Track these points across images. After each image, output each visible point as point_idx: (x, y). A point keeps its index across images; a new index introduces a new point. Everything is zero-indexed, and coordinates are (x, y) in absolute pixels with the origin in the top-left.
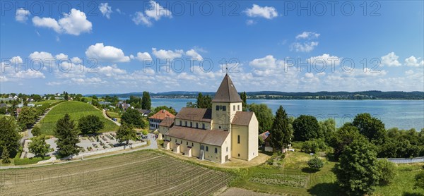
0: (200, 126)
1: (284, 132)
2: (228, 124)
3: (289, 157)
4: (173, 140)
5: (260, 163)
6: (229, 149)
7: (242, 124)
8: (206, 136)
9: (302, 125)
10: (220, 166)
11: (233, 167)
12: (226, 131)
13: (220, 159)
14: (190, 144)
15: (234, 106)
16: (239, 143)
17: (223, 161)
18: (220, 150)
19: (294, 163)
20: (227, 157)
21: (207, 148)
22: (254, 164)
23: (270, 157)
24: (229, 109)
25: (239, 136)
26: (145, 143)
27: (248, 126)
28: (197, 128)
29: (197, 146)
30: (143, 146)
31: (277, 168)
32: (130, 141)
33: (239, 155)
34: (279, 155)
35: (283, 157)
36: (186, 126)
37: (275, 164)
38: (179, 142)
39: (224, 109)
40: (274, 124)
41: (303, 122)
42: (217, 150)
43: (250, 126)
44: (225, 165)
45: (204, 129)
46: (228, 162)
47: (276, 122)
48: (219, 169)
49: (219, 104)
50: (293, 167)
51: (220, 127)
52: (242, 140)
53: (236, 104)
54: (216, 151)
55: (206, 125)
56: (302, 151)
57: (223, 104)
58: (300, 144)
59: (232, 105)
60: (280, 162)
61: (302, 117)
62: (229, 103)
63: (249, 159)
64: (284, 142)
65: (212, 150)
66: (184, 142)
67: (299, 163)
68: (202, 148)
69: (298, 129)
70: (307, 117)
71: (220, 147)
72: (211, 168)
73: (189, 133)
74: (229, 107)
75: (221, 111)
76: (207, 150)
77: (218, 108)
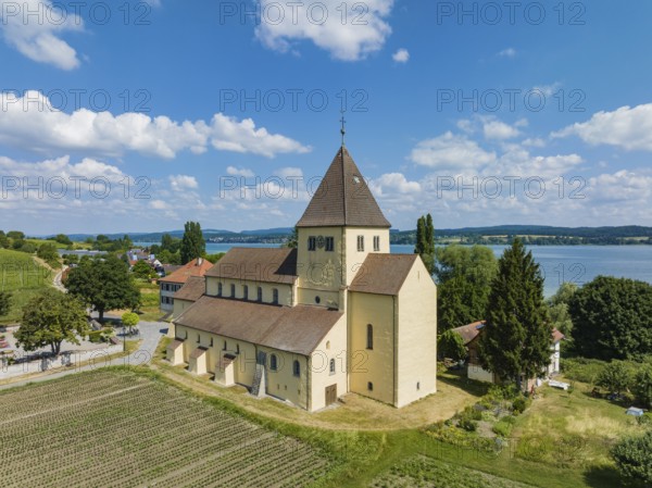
0: (268, 296)
1: (527, 324)
2: (339, 291)
3: (544, 410)
4: (192, 336)
5: (434, 418)
6: (341, 365)
7: (381, 286)
8: (275, 325)
9: (599, 307)
10: (302, 420)
11: (341, 427)
12: (334, 309)
13: (308, 396)
14: (231, 349)
15: (360, 240)
16: (370, 347)
17: (318, 402)
18: (308, 367)
19: (555, 435)
20: (331, 392)
21: (274, 358)
22: (415, 421)
23: (471, 400)
24: (343, 247)
25: (370, 328)
26: (119, 348)
27: (394, 297)
28: (259, 301)
29: (248, 353)
31: (487, 448)
33: (370, 386)
34: (507, 396)
35: (519, 407)
36: (232, 298)
37: (484, 430)
38: (205, 342)
39: (329, 244)
40: (493, 298)
41: (606, 297)
42: (300, 365)
43: (403, 294)
44: (322, 416)
45: (275, 303)
46: (335, 406)
47: (499, 291)
48: (293, 431)
49: (316, 233)
50: (548, 457)
51: (318, 300)
52: (379, 338)
53: (369, 234)
54: (297, 372)
55: (282, 291)
56: (596, 395)
57: (326, 233)
58: (594, 368)
59: (351, 235)
60: (503, 426)
61: (600, 282)
62: (343, 227)
63: (402, 402)
64: (525, 354)
65: (286, 365)
66: (219, 344)
67: (577, 441)
68: (260, 359)
69: (585, 318)
70: (621, 282)
71: (308, 358)
72: (270, 426)
73: (232, 315)
74: (343, 240)
75: (320, 252)
76: (274, 366)
77: (313, 244)
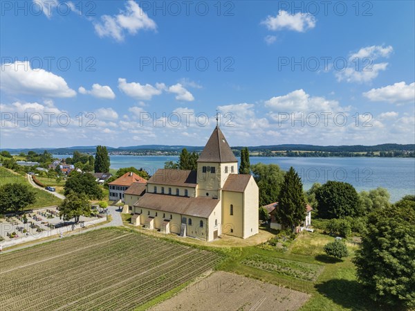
0: (182, 193)
1: (296, 203)
2: (218, 190)
3: (303, 238)
4: (145, 212)
5: (259, 242)
6: (219, 221)
7: (236, 189)
8: (189, 206)
9: (328, 195)
10: (206, 244)
11: (223, 246)
12: (216, 198)
13: (207, 235)
14: (168, 217)
15: (226, 168)
16: (232, 214)
17: (211, 238)
18: (207, 223)
19: (306, 246)
20: (216, 233)
21: (190, 220)
22: (252, 243)
23: (274, 236)
24: (220, 171)
25: (232, 206)
26: (104, 219)
27: (243, 193)
28: (177, 195)
29: (177, 219)
30: (101, 224)
31: (281, 251)
32: (81, 218)
33: (232, 231)
34: (288, 234)
35: (293, 237)
36: (163, 194)
37: (279, 245)
38: (153, 214)
39: (213, 170)
40: (282, 192)
41: (331, 191)
42: (203, 223)
43: (246, 192)
44: (214, 243)
45: (186, 196)
46: (218, 239)
47: (284, 189)
48: (205, 248)
49: (206, 165)
50: (303, 252)
51: (207, 194)
52: (236, 210)
53: (229, 165)
54: (202, 225)
55: (189, 190)
56: (325, 233)
57: (211, 165)
59: (223, 166)
60: (287, 244)
61: (329, 184)
62: (220, 163)
63: (245, 237)
64: (295, 216)
65: (196, 223)
66: (160, 215)
67: (314, 247)
68: (183, 221)
69: (322, 200)
70: (338, 184)
71: (207, 219)
72: (195, 247)
73: (167, 202)
74: (219, 168)
75: (209, 173)
76: (190, 223)
77: (205, 170)
